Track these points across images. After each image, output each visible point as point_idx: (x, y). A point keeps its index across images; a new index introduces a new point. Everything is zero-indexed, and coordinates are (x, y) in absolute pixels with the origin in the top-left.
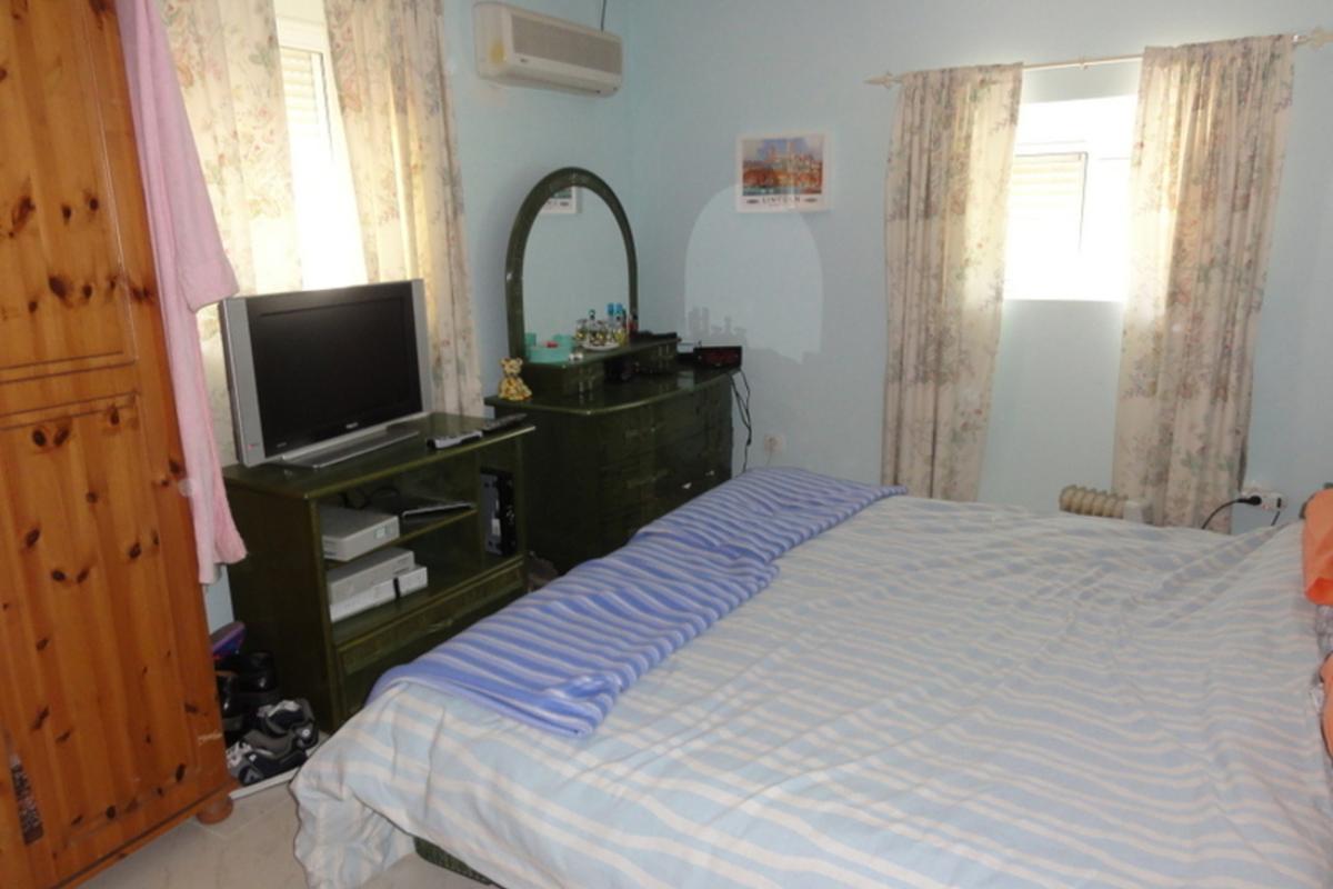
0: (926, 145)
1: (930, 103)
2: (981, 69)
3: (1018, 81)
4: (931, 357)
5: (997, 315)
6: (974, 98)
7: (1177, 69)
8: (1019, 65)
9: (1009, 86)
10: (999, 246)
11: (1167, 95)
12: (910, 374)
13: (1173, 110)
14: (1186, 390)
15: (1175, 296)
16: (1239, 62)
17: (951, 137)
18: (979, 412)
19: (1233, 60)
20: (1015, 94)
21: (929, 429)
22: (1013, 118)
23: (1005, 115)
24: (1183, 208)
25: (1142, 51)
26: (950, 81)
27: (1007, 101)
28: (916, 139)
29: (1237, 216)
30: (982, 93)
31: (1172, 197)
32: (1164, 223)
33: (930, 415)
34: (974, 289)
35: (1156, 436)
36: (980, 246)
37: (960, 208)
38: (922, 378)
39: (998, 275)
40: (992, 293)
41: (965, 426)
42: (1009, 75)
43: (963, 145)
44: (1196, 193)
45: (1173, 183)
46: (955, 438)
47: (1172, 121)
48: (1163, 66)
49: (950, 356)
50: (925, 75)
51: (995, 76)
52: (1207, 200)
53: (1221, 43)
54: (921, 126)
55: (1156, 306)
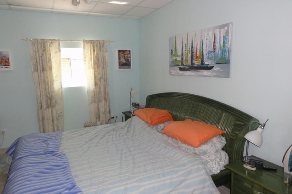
0: (40, 55)
1: (39, 46)
2: (51, 40)
3: (59, 43)
4: (49, 102)
5: (62, 91)
6: (50, 46)
7: (89, 44)
8: (59, 40)
9: (57, 44)
10: (61, 77)
11: (88, 48)
12: (44, 106)
13: (89, 51)
14: (100, 101)
15: (96, 84)
16: (99, 44)
17: (46, 54)
18: (62, 112)
19: (98, 44)
20: (59, 46)
21: (51, 118)
22: (59, 51)
23: (57, 50)
24: (94, 69)
25: (82, 40)
26: (44, 42)
27: (57, 47)
28: (37, 54)
29: (103, 70)
30: (52, 45)
31: (92, 67)
32: (92, 71)
33: (51, 115)
34: (56, 86)
35: (97, 110)
36: (56, 77)
37: (51, 69)
38: (48, 107)
39: (61, 83)
40: (61, 87)
41: (59, 116)
42: (57, 42)
43: (49, 55)
44: (96, 66)
45: (92, 64)
46: (57, 119)
47: (90, 53)
48: (86, 43)
49: (54, 101)
50: (37, 40)
51: (54, 41)
52: (98, 67)
53: (95, 40)
54: (38, 51)
55: (93, 86)
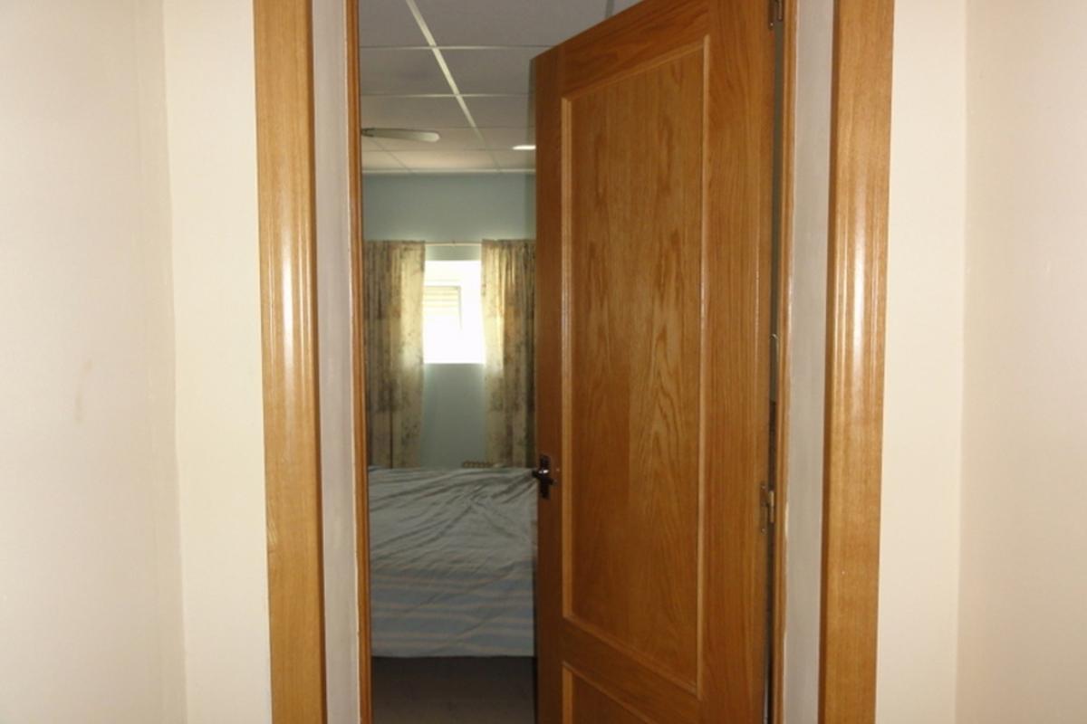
0: (377, 279)
1: (378, 257)
2: (404, 242)
3: (423, 249)
4: (387, 397)
5: (421, 373)
6: (401, 257)
7: (497, 251)
8: (423, 243)
9: (419, 252)
10: (420, 335)
11: (494, 262)
12: (375, 406)
13: (497, 270)
14: (516, 407)
15: (507, 359)
16: (523, 250)
17: (390, 276)
18: (415, 426)
19: (520, 249)
20: (422, 256)
21: (388, 438)
22: (422, 268)
23: (418, 266)
24: (506, 316)
25: (481, 240)
26: (388, 247)
27: (418, 259)
28: (371, 276)
29: (530, 321)
30: (405, 254)
31: (501, 312)
32: (499, 322)
33: (388, 429)
34: (408, 358)
35: (504, 432)
36: (410, 335)
37: (398, 314)
38: (382, 409)
39: (420, 350)
40: (418, 361)
41: (408, 436)
42: (418, 247)
43: (397, 280)
44: (512, 309)
45: (501, 304)
46: (404, 442)
47: (497, 275)
48: (491, 248)
49: (398, 395)
50: (374, 244)
51: (411, 246)
52: (517, 313)
53: (514, 241)
54: (374, 270)
55: (499, 365)
